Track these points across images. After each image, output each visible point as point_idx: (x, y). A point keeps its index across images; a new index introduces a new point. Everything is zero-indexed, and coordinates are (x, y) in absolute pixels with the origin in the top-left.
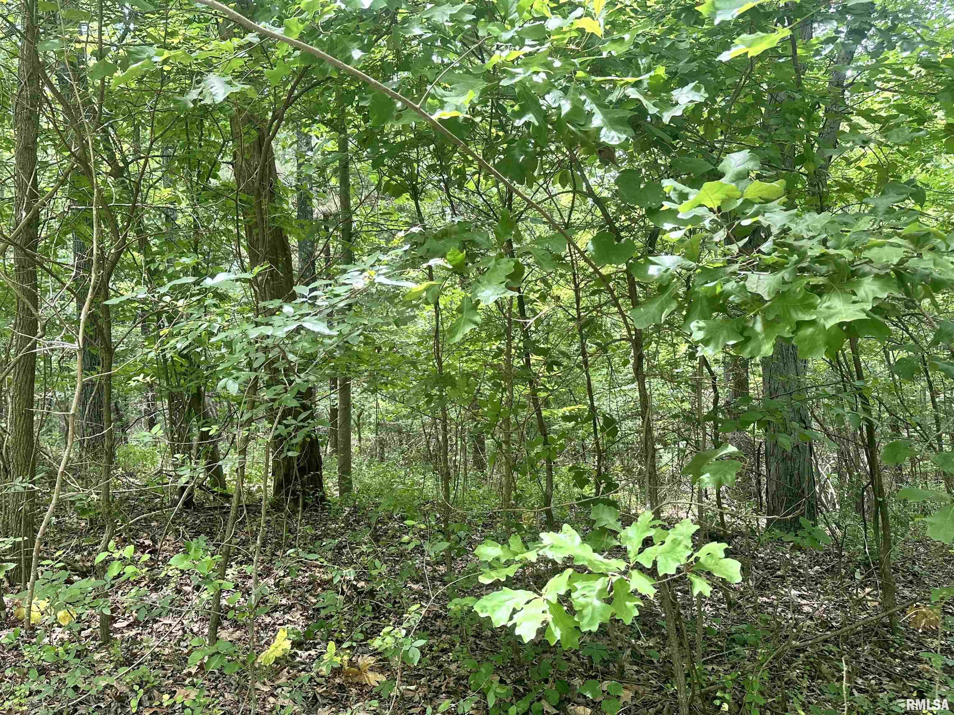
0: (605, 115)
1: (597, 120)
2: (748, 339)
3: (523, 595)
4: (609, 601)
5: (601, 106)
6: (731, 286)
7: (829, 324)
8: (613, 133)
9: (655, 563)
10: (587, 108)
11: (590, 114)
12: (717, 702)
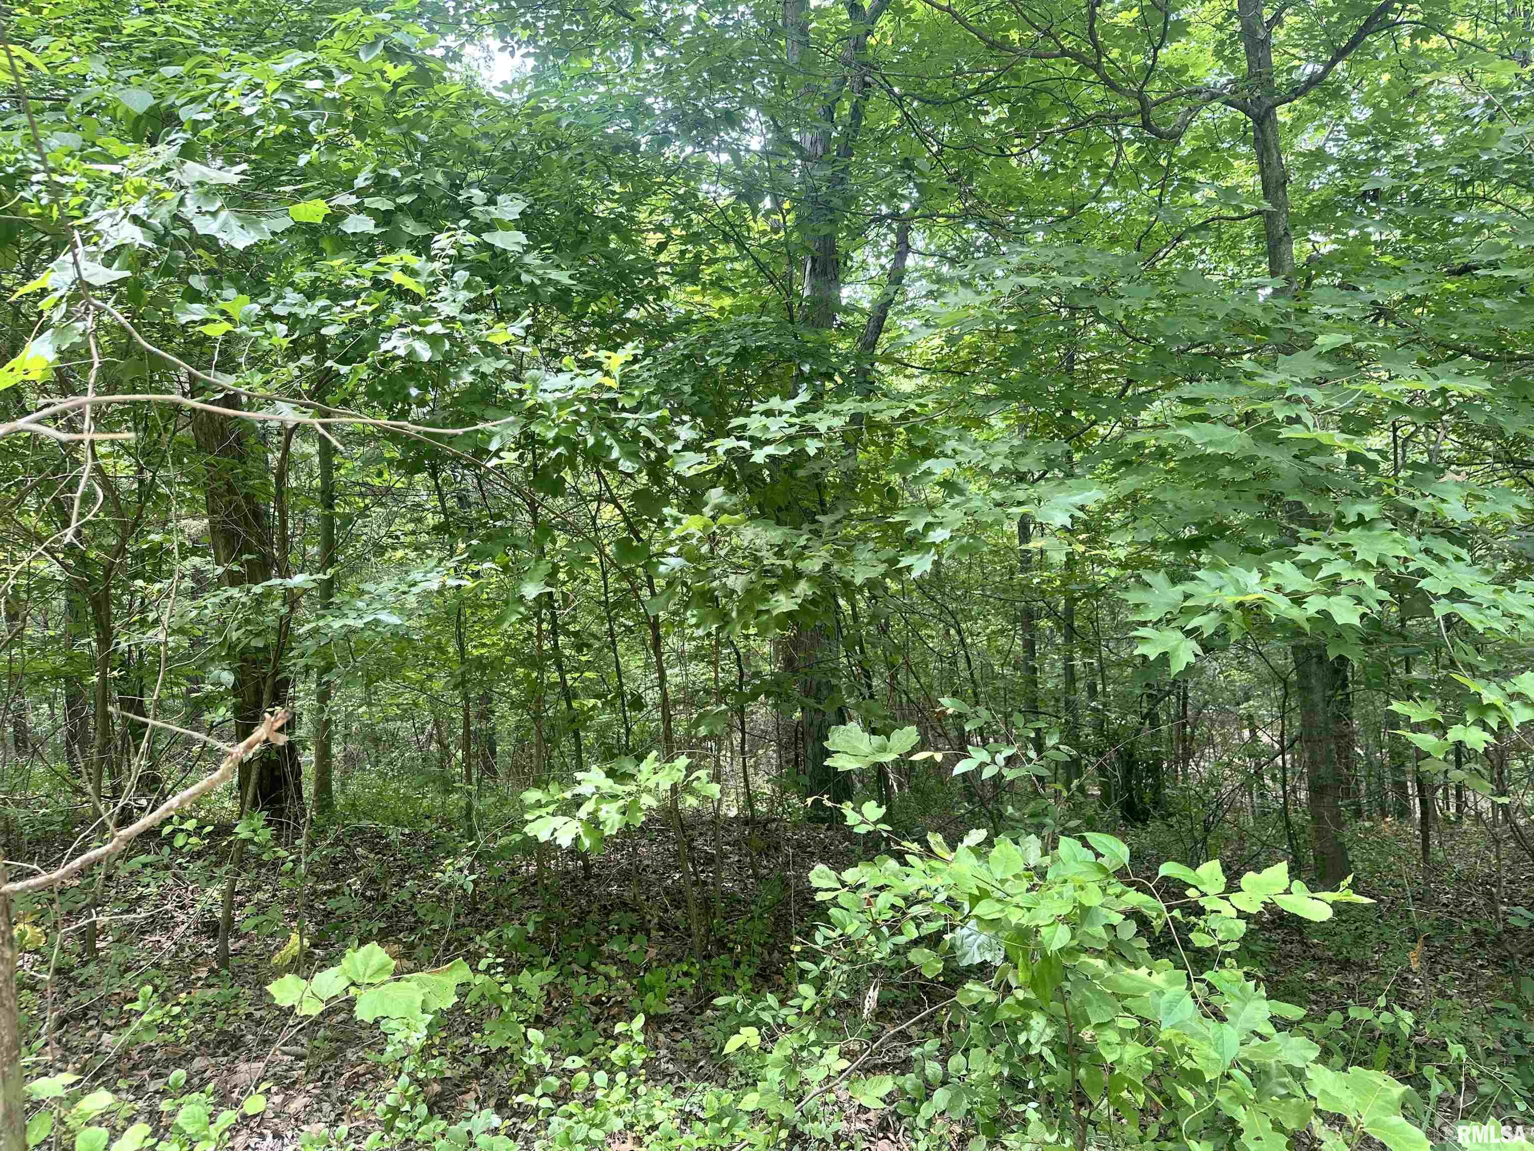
0: (621, 448)
1: (615, 454)
2: (727, 623)
3: (560, 820)
4: (624, 813)
5: (618, 441)
6: (716, 584)
7: (775, 613)
8: (628, 464)
9: (658, 784)
10: (608, 443)
11: (610, 448)
12: (731, 945)
